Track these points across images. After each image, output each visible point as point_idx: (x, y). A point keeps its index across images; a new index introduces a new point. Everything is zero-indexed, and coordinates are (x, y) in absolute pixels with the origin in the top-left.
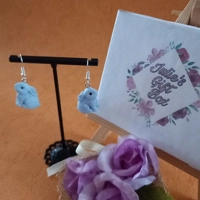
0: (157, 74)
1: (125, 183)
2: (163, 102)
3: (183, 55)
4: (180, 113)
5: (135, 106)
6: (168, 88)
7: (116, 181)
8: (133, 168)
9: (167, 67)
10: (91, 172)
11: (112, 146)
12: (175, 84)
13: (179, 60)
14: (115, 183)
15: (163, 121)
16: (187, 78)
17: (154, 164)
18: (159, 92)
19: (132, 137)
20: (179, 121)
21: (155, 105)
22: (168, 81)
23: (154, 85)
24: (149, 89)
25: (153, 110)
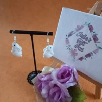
0: (79, 37)
1: (63, 85)
2: (81, 50)
3: (91, 28)
4: (89, 55)
5: (69, 51)
6: (83, 43)
7: (59, 84)
8: (66, 79)
9: (84, 34)
10: (48, 80)
11: (58, 69)
12: (87, 42)
13: (89, 31)
14: (58, 85)
15: (81, 59)
16: (92, 39)
17: (76, 77)
18: (80, 45)
19: (66, 65)
20: (88, 59)
21: (78, 51)
22: (84, 40)
23: (77, 42)
24: (75, 44)
25: (77, 53)
